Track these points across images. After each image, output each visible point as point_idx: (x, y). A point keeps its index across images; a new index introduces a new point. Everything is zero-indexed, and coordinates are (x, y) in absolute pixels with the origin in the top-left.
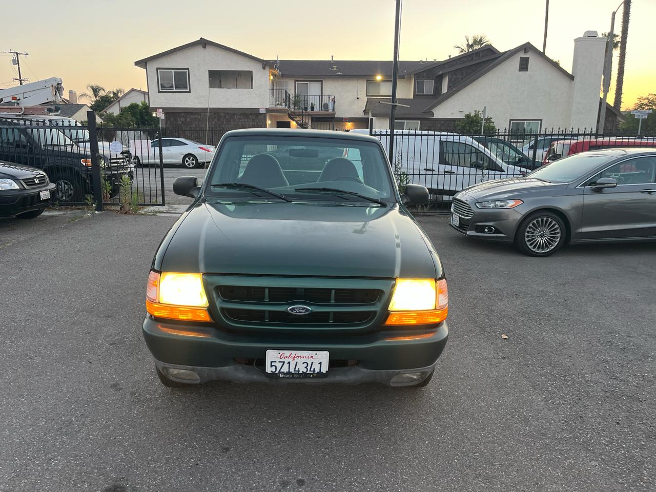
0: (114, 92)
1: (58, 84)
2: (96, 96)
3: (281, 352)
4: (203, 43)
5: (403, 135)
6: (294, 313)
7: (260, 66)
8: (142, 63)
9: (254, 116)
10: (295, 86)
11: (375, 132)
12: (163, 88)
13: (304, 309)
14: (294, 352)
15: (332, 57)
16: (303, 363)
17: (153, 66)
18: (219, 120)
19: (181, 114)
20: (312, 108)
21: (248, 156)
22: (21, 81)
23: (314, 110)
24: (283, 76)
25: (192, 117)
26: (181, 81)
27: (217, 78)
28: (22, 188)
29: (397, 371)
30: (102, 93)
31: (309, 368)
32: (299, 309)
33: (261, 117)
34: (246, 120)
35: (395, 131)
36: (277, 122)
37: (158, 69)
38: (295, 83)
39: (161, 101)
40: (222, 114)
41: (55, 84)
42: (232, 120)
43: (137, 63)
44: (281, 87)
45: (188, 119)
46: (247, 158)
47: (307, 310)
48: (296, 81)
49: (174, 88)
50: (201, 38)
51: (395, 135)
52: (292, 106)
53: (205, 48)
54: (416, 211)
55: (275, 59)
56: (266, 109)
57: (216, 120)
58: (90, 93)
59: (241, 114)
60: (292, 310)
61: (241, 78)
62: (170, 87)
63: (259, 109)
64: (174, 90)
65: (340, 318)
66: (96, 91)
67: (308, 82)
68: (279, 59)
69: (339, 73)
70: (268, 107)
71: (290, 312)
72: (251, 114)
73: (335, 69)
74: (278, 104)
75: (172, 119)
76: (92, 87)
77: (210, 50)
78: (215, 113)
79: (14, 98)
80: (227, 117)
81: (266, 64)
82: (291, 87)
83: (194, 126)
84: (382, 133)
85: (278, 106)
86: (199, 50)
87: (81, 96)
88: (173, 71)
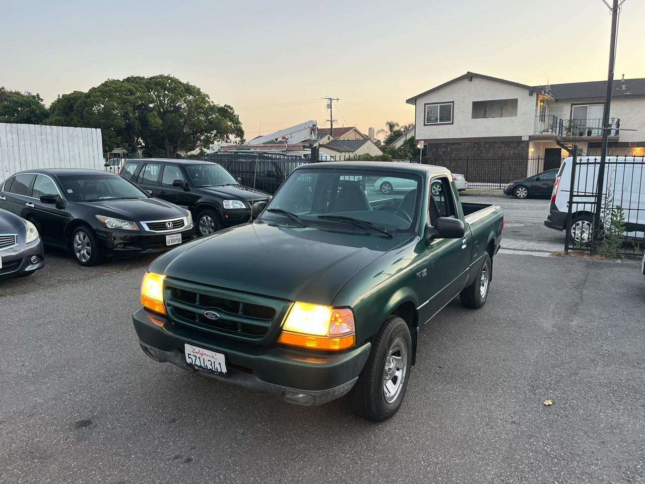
0: (406, 127)
1: (314, 125)
2: (391, 131)
3: (194, 347)
4: (470, 76)
5: (617, 163)
6: (208, 317)
7: (527, 92)
8: (413, 101)
9: (516, 144)
10: (571, 111)
11: (581, 160)
12: (429, 120)
13: (214, 315)
14: (202, 350)
15: (623, 75)
16: (209, 361)
17: (421, 103)
18: (478, 149)
19: (443, 145)
20: (589, 133)
21: (502, 185)
22: (331, 122)
23: (592, 135)
24: (557, 101)
25: (453, 147)
26: (446, 114)
27: (481, 109)
28: (248, 208)
29: (283, 387)
30: (396, 128)
31: (213, 365)
32: (213, 314)
33: (523, 144)
34: (507, 148)
35: (607, 158)
36: (546, 149)
37: (425, 104)
38: (572, 107)
39: (426, 133)
40: (482, 143)
41: (311, 126)
42: (492, 149)
43: (408, 101)
44: (554, 112)
45: (449, 150)
46: (500, 186)
47: (216, 316)
48: (572, 105)
49: (439, 121)
50: (468, 72)
51: (607, 163)
52: (564, 132)
53: (471, 80)
54: (632, 253)
55: (546, 84)
56: (529, 136)
57: (475, 149)
58: (387, 128)
59: (502, 143)
60: (207, 314)
61: (506, 107)
62: (435, 120)
63: (521, 136)
64: (439, 123)
65: (248, 329)
66: (391, 126)
67: (588, 105)
68: (549, 84)
69: (628, 93)
70: (532, 134)
71: (205, 315)
72: (512, 142)
73: (624, 88)
74: (544, 131)
75: (434, 150)
76: (389, 123)
77: (476, 82)
78: (475, 143)
79: (284, 138)
80: (487, 146)
81: (534, 91)
82: (565, 113)
83: (453, 155)
84: (589, 161)
85: (544, 133)
86: (466, 82)
87: (379, 132)
88: (439, 105)
